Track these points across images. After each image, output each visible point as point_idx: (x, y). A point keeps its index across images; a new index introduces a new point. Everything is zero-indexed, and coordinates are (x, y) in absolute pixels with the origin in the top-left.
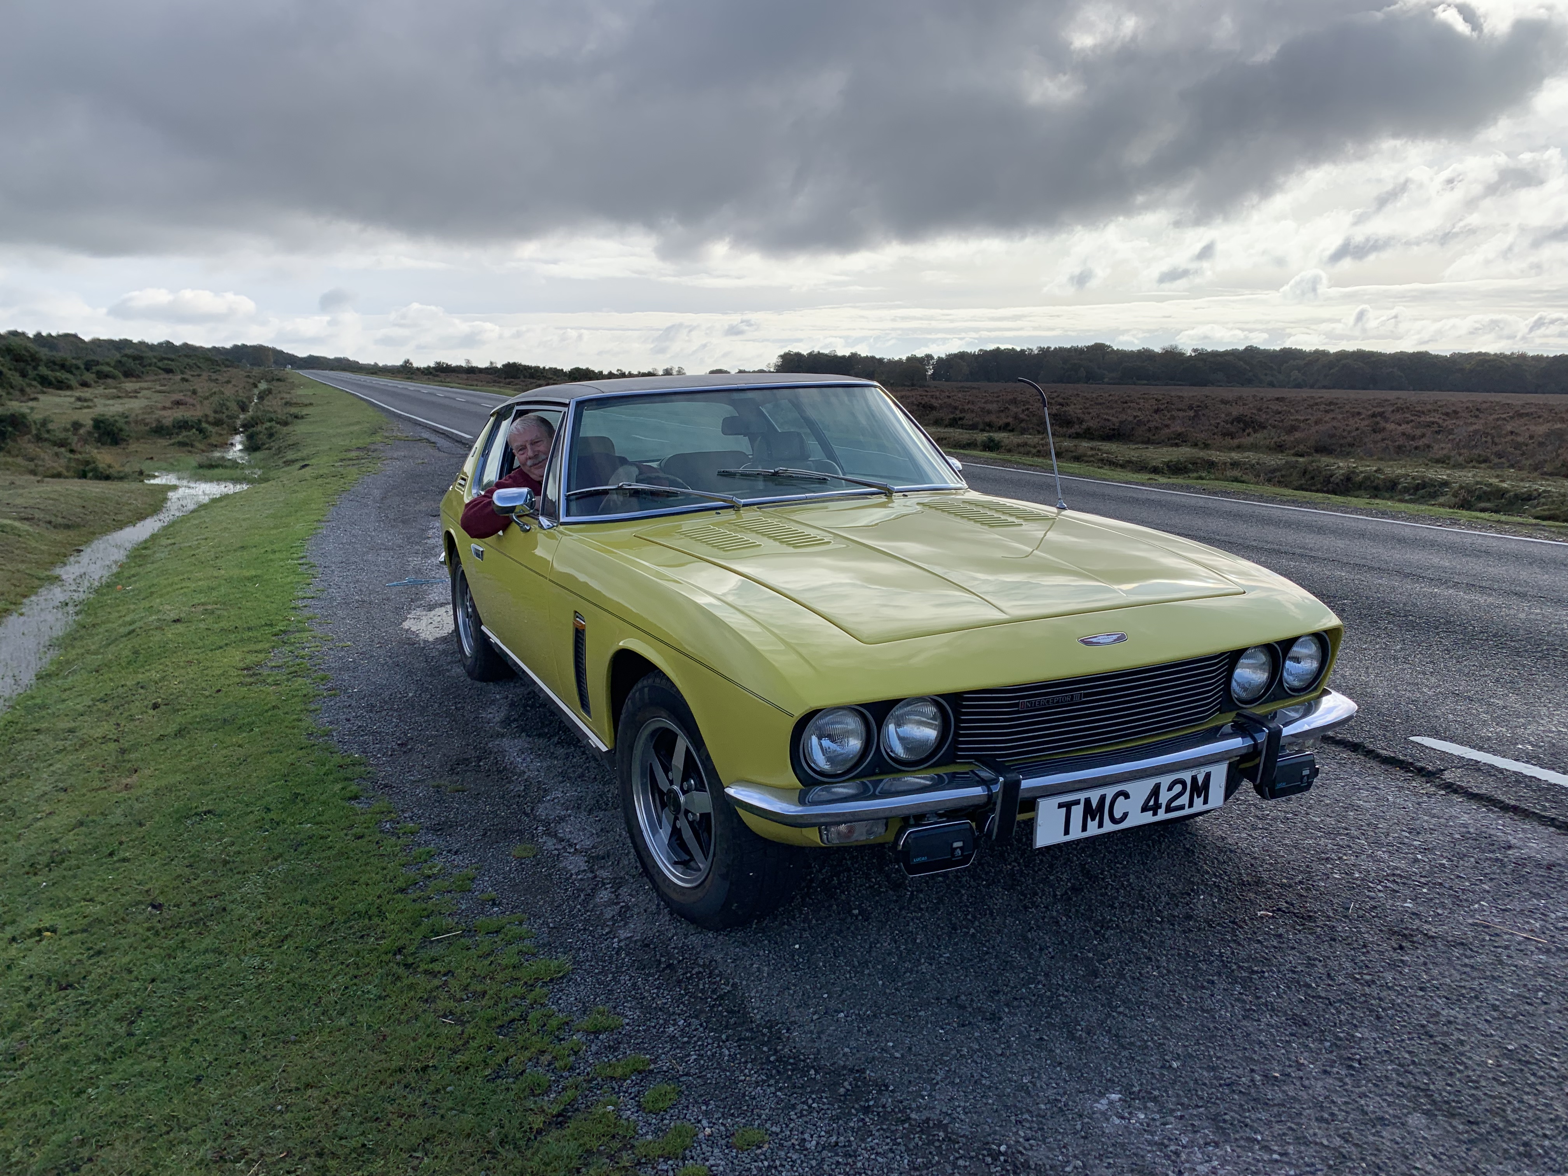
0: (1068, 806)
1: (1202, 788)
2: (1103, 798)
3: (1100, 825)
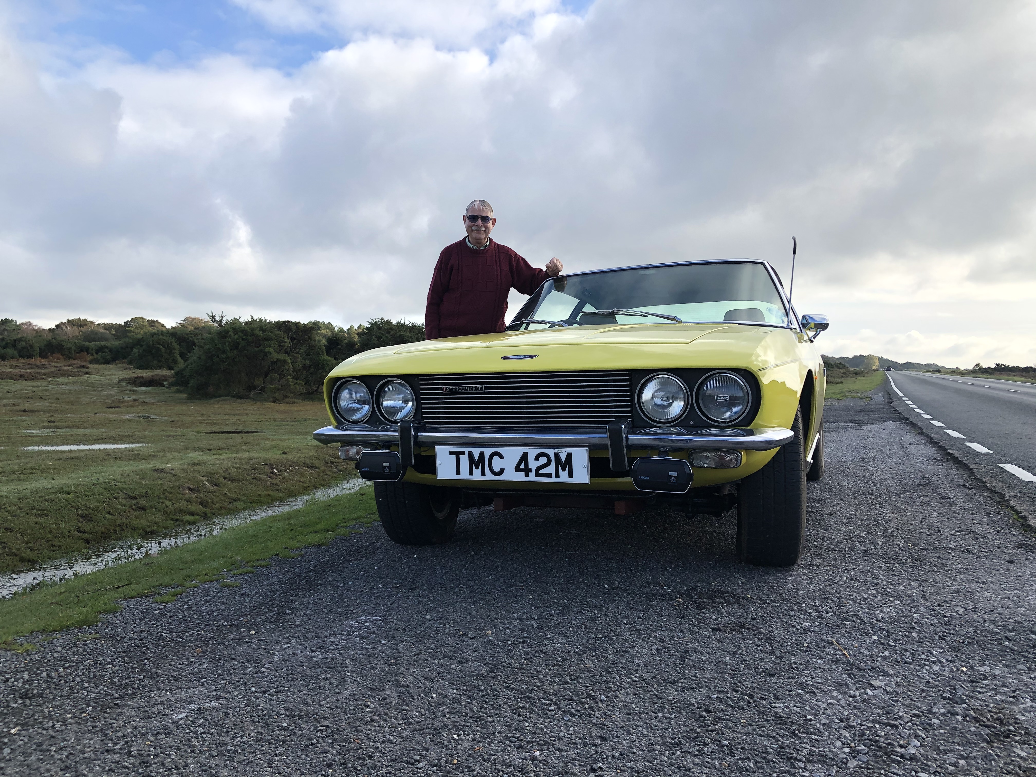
0: (457, 454)
1: (567, 464)
2: (482, 454)
3: (483, 473)
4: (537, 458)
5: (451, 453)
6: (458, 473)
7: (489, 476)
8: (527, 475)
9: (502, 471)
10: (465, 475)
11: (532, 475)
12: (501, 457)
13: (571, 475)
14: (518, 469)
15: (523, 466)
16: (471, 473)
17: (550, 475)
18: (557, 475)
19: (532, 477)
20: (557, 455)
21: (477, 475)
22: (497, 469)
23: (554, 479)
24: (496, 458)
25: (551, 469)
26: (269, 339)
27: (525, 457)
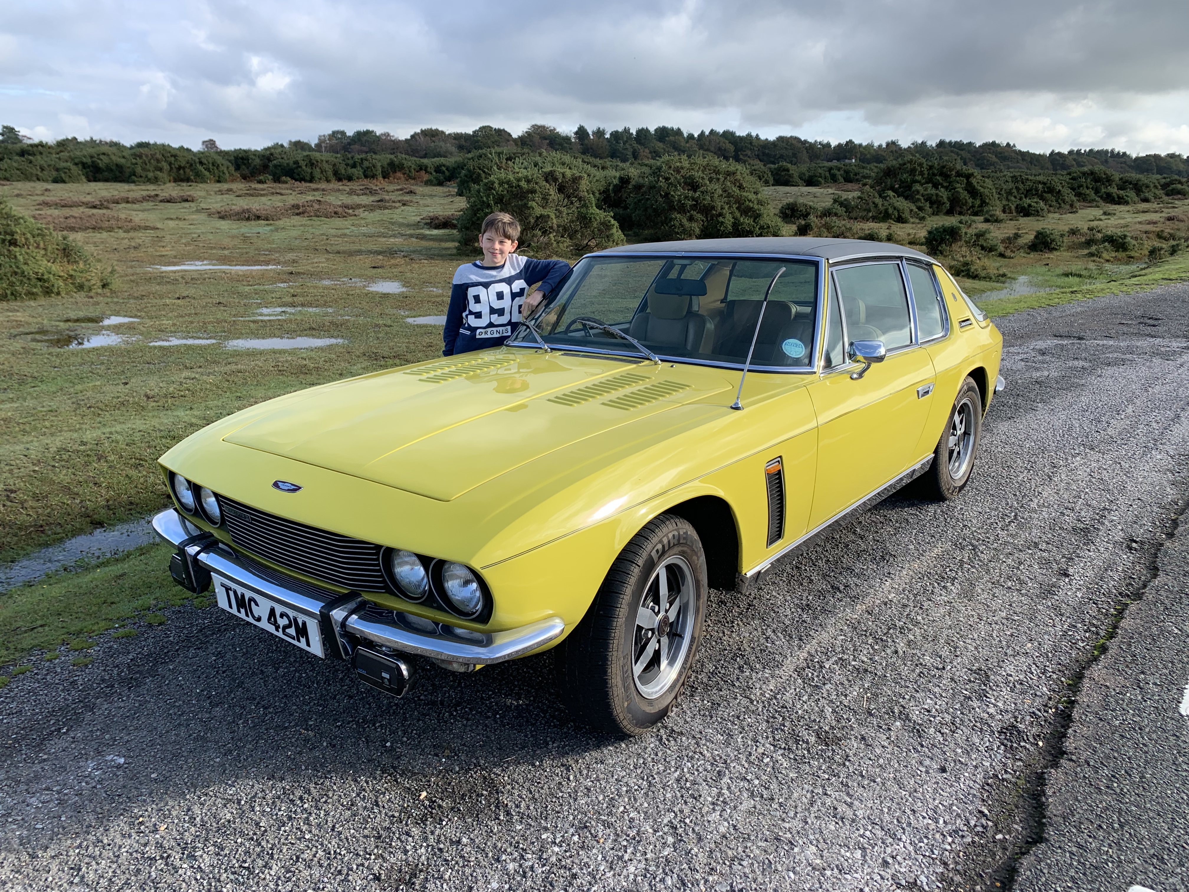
0: (228, 589)
1: (302, 631)
2: (243, 595)
3: (247, 615)
4: (282, 616)
5: (223, 585)
6: (231, 607)
7: (250, 620)
8: (277, 630)
9: (259, 619)
10: (234, 611)
11: (281, 630)
12: (257, 605)
13: (308, 644)
14: (270, 621)
15: (273, 620)
16: (239, 611)
17: (294, 639)
18: (299, 641)
19: (280, 634)
20: (295, 620)
21: (242, 615)
22: (255, 614)
23: (295, 642)
25: (292, 631)
26: (533, 192)
27: (272, 612)
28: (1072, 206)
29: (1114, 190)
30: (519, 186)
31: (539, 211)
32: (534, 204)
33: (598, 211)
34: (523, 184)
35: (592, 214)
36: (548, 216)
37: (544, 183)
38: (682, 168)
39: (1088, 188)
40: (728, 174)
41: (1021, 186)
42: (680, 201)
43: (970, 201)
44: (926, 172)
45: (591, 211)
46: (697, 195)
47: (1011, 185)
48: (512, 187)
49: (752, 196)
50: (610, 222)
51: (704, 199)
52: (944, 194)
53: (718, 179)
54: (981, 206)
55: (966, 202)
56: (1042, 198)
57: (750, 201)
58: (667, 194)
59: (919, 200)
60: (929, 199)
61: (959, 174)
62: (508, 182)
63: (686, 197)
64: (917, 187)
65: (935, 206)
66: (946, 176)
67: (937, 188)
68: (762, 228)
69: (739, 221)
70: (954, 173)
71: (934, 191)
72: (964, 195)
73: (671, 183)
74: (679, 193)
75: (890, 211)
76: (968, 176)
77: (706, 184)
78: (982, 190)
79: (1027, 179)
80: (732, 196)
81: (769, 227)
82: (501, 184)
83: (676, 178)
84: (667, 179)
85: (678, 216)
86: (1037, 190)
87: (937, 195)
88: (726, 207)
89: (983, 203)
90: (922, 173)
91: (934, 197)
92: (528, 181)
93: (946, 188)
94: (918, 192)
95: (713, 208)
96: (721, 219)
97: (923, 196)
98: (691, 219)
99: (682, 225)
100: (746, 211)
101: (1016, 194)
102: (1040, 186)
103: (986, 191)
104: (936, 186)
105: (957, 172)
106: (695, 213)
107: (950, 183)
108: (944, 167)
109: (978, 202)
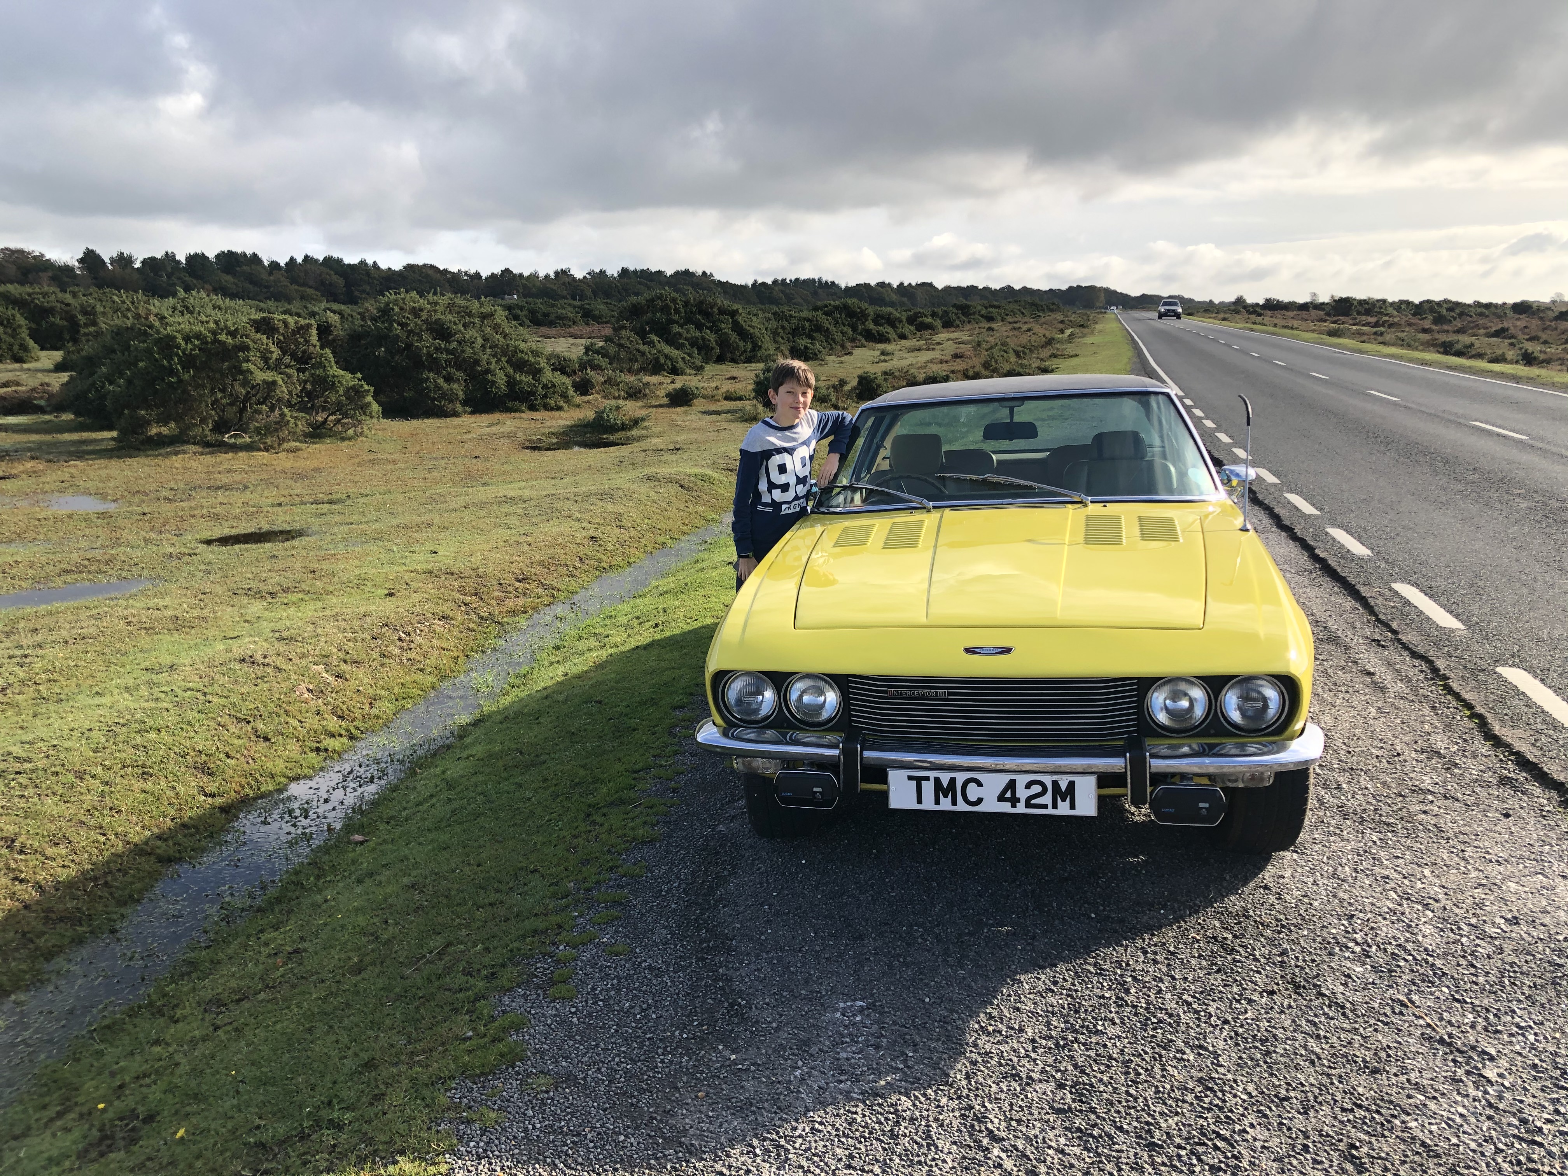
0: (920, 780)
1: (1068, 794)
3: (954, 803)
4: (1028, 786)
5: (910, 778)
6: (919, 801)
7: (962, 806)
8: (1014, 806)
9: (980, 801)
10: (928, 803)
11: (1020, 805)
12: (980, 784)
13: (1073, 807)
14: (1001, 798)
15: (1008, 795)
16: (937, 802)
17: (1044, 806)
18: (1055, 806)
19: (1021, 809)
20: (1055, 784)
21: (946, 804)
22: (972, 798)
23: (1050, 811)
24: (972, 786)
25: (1047, 799)
26: (244, 348)
27: (1012, 785)
28: (843, 346)
29: (871, 325)
30: (216, 341)
31: (260, 376)
32: (252, 367)
33: (342, 373)
34: (223, 337)
35: (334, 376)
36: (274, 383)
37: (258, 336)
38: (421, 310)
39: (844, 325)
40: (484, 317)
41: (786, 324)
42: (429, 355)
43: (742, 344)
44: (682, 310)
45: (331, 372)
46: (454, 345)
47: (773, 324)
48: (207, 343)
49: (523, 346)
50: (362, 386)
51: (463, 351)
52: (711, 337)
53: (474, 323)
54: (753, 350)
55: (738, 346)
56: (812, 338)
57: (522, 352)
58: (409, 346)
59: (683, 345)
60: (694, 343)
61: (722, 311)
62: (198, 336)
63: (437, 349)
64: (676, 329)
65: (703, 352)
66: (707, 315)
67: (701, 331)
68: (545, 387)
69: (515, 379)
70: (715, 310)
71: (698, 334)
72: (734, 337)
73: (411, 331)
74: (427, 343)
75: (662, 360)
76: (733, 314)
77: (460, 331)
78: (752, 331)
79: (791, 316)
80: (496, 346)
81: (554, 386)
82: (187, 339)
83: (416, 323)
84: (403, 325)
85: (431, 375)
86: (804, 328)
87: (703, 339)
88: (493, 361)
89: (756, 347)
90: (677, 311)
91: (701, 341)
92: (233, 334)
93: (710, 329)
94: (680, 334)
95: (477, 362)
96: (489, 377)
97: (686, 339)
98: (448, 379)
99: (438, 387)
100: (520, 365)
101: (782, 334)
102: (807, 324)
103: (757, 331)
104: (699, 327)
105: (719, 309)
106: (453, 370)
107: (714, 322)
108: (701, 303)
109: (749, 346)
